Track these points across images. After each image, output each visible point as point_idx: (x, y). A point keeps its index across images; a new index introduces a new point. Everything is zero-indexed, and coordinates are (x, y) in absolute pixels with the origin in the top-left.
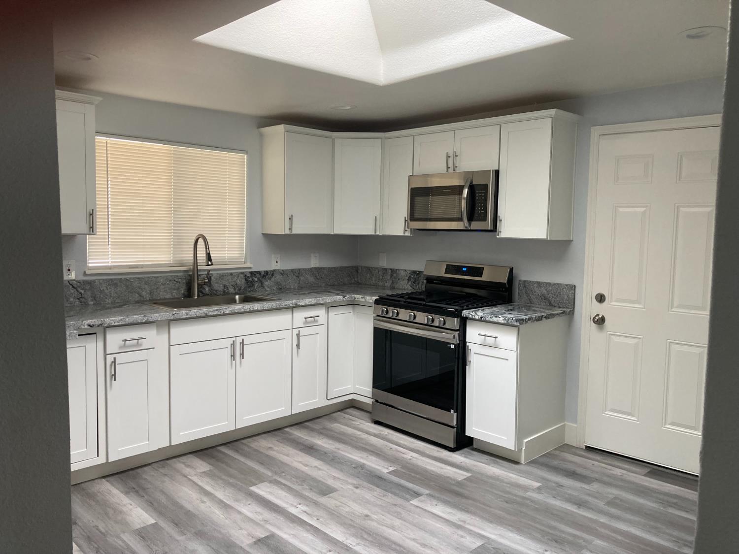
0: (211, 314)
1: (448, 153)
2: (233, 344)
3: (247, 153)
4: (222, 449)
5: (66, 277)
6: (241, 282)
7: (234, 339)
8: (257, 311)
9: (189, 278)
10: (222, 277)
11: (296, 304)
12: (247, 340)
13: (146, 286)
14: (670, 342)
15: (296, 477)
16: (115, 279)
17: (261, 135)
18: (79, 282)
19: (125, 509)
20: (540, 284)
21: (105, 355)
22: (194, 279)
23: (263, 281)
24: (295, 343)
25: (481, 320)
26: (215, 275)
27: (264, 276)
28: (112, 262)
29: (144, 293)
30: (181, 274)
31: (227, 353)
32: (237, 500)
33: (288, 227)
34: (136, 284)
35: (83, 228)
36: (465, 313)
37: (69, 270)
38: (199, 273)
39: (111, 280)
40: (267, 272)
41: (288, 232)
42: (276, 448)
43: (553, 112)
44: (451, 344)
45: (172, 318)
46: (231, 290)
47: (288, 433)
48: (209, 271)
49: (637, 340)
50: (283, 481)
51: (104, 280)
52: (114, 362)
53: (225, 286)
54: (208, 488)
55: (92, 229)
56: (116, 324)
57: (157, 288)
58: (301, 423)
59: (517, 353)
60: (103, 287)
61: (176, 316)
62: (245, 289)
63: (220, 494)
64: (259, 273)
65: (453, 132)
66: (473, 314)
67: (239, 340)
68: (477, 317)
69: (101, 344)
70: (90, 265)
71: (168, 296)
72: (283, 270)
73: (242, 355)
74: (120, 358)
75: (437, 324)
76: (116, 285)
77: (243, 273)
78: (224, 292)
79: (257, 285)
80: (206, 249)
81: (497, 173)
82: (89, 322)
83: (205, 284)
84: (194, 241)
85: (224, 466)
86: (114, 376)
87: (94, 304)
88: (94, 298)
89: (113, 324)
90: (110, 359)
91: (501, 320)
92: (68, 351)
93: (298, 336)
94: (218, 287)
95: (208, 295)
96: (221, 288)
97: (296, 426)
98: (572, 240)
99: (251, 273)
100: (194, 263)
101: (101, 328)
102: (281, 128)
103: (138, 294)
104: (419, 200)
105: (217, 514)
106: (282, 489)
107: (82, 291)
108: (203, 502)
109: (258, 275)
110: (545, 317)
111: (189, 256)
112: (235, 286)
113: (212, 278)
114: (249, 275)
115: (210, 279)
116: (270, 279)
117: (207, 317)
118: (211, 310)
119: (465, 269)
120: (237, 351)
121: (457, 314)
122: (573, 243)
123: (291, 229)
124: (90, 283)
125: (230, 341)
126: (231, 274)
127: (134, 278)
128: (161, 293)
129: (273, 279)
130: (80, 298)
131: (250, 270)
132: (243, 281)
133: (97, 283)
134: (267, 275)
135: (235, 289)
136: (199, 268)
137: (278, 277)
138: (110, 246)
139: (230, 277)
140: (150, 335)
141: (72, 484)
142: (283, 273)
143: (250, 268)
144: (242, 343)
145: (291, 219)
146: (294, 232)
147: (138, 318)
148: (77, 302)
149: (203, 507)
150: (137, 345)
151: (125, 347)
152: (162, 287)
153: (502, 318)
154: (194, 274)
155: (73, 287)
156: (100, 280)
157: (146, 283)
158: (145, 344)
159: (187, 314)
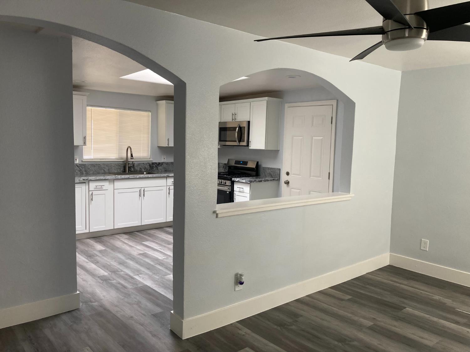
0: (130, 177)
1: (232, 113)
2: (140, 191)
3: (151, 112)
4: (136, 233)
5: (75, 163)
6: (147, 167)
7: (141, 188)
8: (150, 178)
9: (125, 164)
10: (139, 164)
11: (168, 176)
12: (146, 189)
13: (107, 167)
14: (310, 191)
15: (161, 240)
16: (94, 164)
17: (157, 105)
18: (80, 164)
19: (95, 246)
20: (268, 168)
21: (89, 191)
22: (127, 165)
23: (158, 167)
24: (168, 192)
25: (238, 182)
26: (136, 163)
27: (158, 165)
28: (93, 157)
29: (106, 170)
30: (122, 163)
31: (138, 194)
32: (136, 245)
33: (167, 143)
34: (102, 166)
35: (82, 143)
36: (233, 179)
37: (76, 160)
38: (129, 162)
39: (92, 164)
40: (159, 163)
41: (167, 146)
42: (157, 233)
43: (266, 98)
44: (227, 191)
45: (115, 178)
46: (143, 170)
47: (164, 229)
48: (133, 162)
49: (299, 190)
50: (155, 241)
51: (89, 164)
52: (92, 194)
53: (140, 168)
54: (126, 242)
55: (85, 143)
56: (93, 179)
57: (111, 168)
58: (171, 226)
59: (250, 195)
60: (89, 167)
61: (117, 178)
62: (149, 170)
63: (130, 244)
64: (156, 163)
65: (234, 104)
66: (236, 179)
67: (143, 189)
68: (237, 181)
69: (87, 187)
70: (84, 158)
71: (116, 171)
72: (167, 163)
73: (144, 195)
74: (94, 193)
75: (222, 184)
76: (94, 166)
77: (148, 163)
78: (140, 171)
79: (155, 168)
80: (131, 152)
81: (249, 122)
82: (83, 178)
83: (131, 167)
84: (126, 149)
85: (134, 237)
86: (92, 199)
87: (85, 174)
88: (86, 171)
89: (92, 179)
90: (91, 193)
91: (244, 181)
92: (76, 188)
93: (169, 189)
94: (138, 169)
95: (132, 172)
96: (139, 169)
97: (169, 227)
98: (279, 150)
99: (152, 163)
100: (127, 158)
101: (87, 181)
102: (164, 102)
103: (104, 170)
104: (222, 132)
105: (128, 248)
106: (154, 243)
107: (81, 168)
108: (124, 245)
109: (155, 164)
110: (264, 181)
111: (125, 155)
112: (145, 168)
113: (135, 165)
114: (152, 164)
115: (134, 165)
116: (161, 166)
117: (129, 179)
118: (131, 176)
119: (241, 162)
120: (142, 193)
121: (231, 180)
122: (280, 151)
123: (168, 144)
124: (84, 165)
125: (139, 189)
126: (143, 163)
127: (101, 164)
128: (113, 170)
129: (162, 166)
130: (80, 171)
131: (152, 162)
132: (149, 166)
133: (87, 165)
134: (159, 164)
135: (145, 170)
136: (129, 160)
137: (165, 165)
138: (92, 151)
139: (143, 164)
140: (106, 185)
141: (76, 239)
142: (167, 164)
143: (152, 161)
144: (144, 190)
145: (168, 140)
146: (169, 146)
147: (102, 178)
148: (79, 173)
149: (123, 247)
150: (101, 189)
151: (96, 189)
152: (113, 168)
153: (244, 180)
154: (127, 163)
155: (77, 166)
156: (88, 164)
157: (107, 166)
158: (104, 188)
159: (121, 177)
